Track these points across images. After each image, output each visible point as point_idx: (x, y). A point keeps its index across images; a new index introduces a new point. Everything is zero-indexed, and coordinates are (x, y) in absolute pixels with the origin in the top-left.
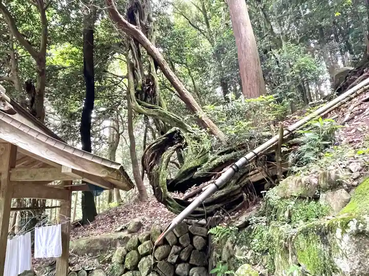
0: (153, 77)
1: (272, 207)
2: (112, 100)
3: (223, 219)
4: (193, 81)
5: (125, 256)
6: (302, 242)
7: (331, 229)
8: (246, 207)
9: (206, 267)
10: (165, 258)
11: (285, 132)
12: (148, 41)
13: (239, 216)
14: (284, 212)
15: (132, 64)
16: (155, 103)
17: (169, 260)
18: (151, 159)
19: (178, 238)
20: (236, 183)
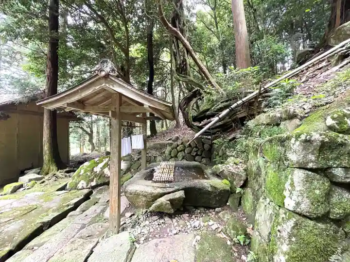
0: (185, 59)
1: (249, 130)
2: (162, 75)
3: (221, 136)
4: (207, 63)
5: (171, 151)
6: (268, 146)
7: (288, 138)
8: (234, 131)
9: (210, 159)
10: (190, 153)
11: (262, 89)
12: (183, 37)
13: (229, 135)
14: (256, 133)
15: (174, 52)
16: (186, 74)
17: (192, 154)
18: (184, 105)
19: (196, 145)
20: (229, 118)
